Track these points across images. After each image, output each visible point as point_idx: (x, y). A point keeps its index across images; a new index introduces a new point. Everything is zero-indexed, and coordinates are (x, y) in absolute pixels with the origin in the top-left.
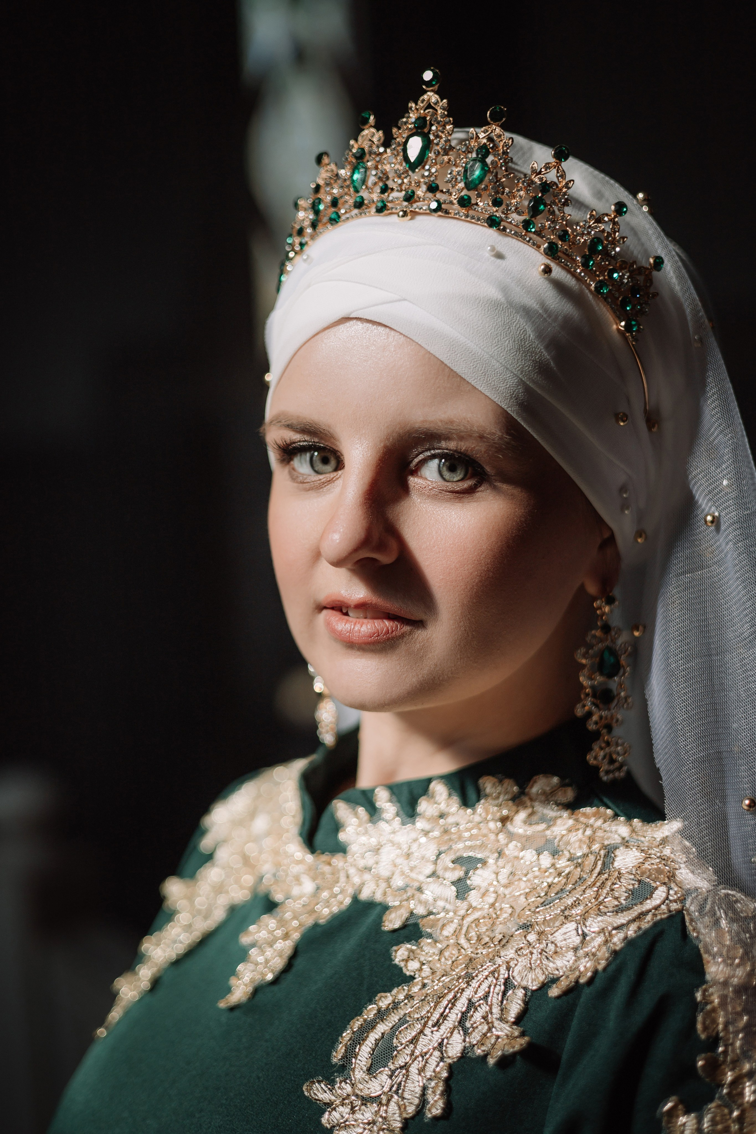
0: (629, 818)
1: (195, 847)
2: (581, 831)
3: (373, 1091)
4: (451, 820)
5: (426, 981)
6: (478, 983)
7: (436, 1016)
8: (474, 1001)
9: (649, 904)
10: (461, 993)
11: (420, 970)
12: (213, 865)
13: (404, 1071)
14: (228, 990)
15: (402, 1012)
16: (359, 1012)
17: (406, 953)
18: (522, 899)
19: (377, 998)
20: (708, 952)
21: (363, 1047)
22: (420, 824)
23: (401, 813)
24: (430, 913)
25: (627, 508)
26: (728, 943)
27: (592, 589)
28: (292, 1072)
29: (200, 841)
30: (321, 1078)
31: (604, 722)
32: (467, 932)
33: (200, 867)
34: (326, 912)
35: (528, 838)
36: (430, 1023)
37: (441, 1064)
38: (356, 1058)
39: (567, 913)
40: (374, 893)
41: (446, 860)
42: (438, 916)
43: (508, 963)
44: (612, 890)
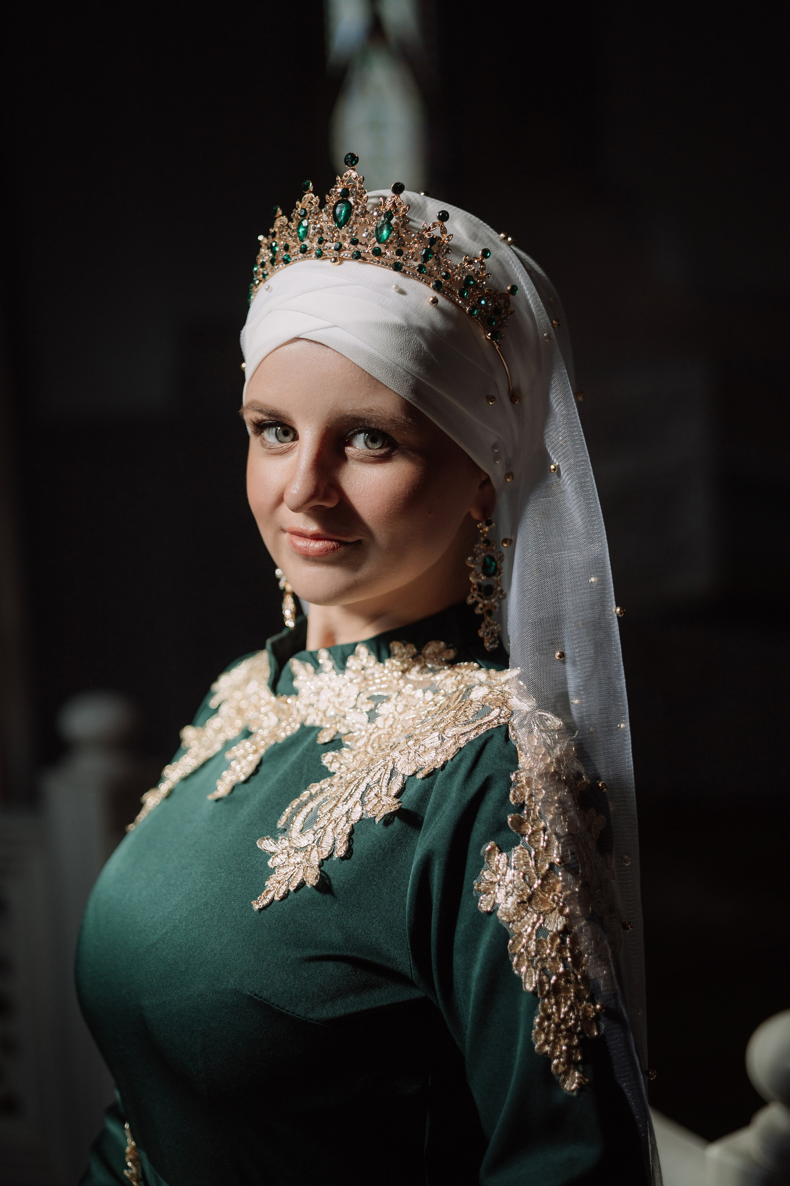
0: (488, 668)
1: (206, 706)
2: (454, 677)
3: (303, 844)
4: (369, 671)
5: (342, 775)
6: (374, 773)
7: (347, 794)
8: (371, 785)
9: (487, 719)
10: (363, 780)
11: (340, 768)
12: (217, 717)
13: (323, 830)
14: (216, 789)
15: (325, 795)
16: (297, 795)
17: (331, 758)
18: (411, 721)
19: (310, 786)
20: (521, 749)
21: (298, 817)
22: (348, 674)
23: (336, 667)
24: (350, 732)
25: (498, 460)
26: (536, 744)
27: (476, 515)
28: (251, 835)
29: (210, 701)
30: (269, 837)
31: (487, 608)
32: (373, 743)
33: (209, 718)
34: (283, 735)
35: (419, 682)
36: (342, 799)
37: (347, 824)
38: (293, 824)
39: (435, 727)
40: (315, 720)
41: (364, 697)
42: (355, 734)
43: (394, 759)
44: (465, 712)
